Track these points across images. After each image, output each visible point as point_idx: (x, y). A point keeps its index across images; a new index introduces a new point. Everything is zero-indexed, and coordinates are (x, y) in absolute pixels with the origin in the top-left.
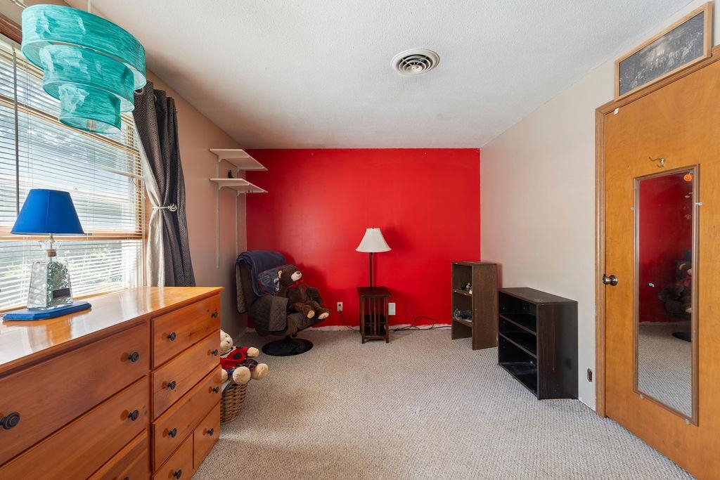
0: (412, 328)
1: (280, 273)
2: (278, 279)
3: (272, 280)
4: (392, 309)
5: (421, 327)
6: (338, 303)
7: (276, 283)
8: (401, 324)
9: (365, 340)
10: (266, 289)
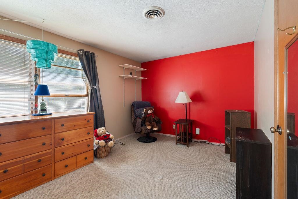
0: (208, 143)
1: (145, 110)
2: (143, 112)
3: (141, 112)
4: (198, 131)
5: (214, 143)
6: (173, 125)
7: (143, 114)
8: (203, 139)
9: (178, 143)
10: (138, 116)
